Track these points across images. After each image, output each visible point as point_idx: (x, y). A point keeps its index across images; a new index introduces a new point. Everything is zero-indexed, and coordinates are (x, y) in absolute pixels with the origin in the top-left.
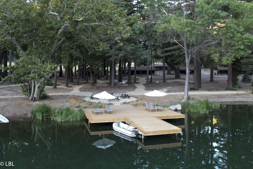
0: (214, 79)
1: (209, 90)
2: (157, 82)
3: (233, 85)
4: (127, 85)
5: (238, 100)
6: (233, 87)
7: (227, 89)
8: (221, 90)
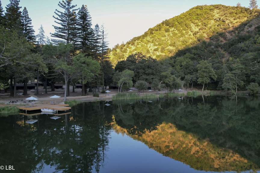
0: (75, 91)
1: (74, 96)
2: (43, 93)
3: (85, 93)
4: (23, 96)
5: (87, 100)
6: (85, 94)
7: (82, 95)
8: (79, 96)
